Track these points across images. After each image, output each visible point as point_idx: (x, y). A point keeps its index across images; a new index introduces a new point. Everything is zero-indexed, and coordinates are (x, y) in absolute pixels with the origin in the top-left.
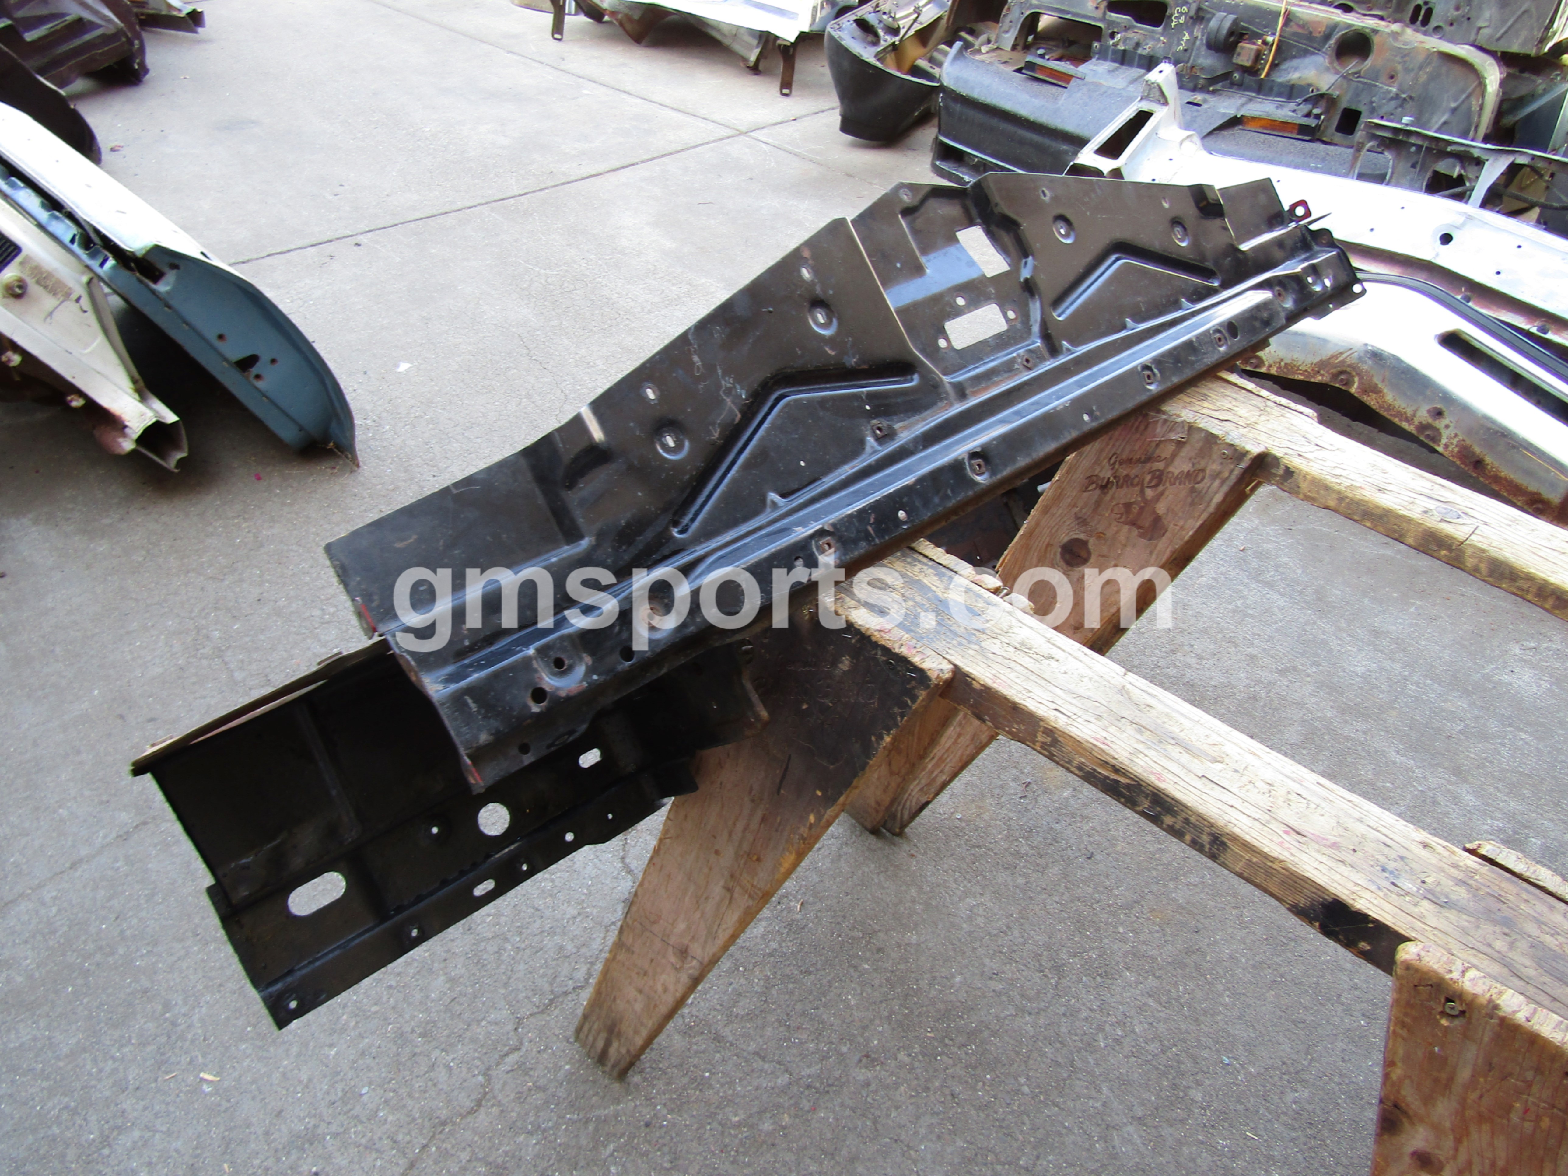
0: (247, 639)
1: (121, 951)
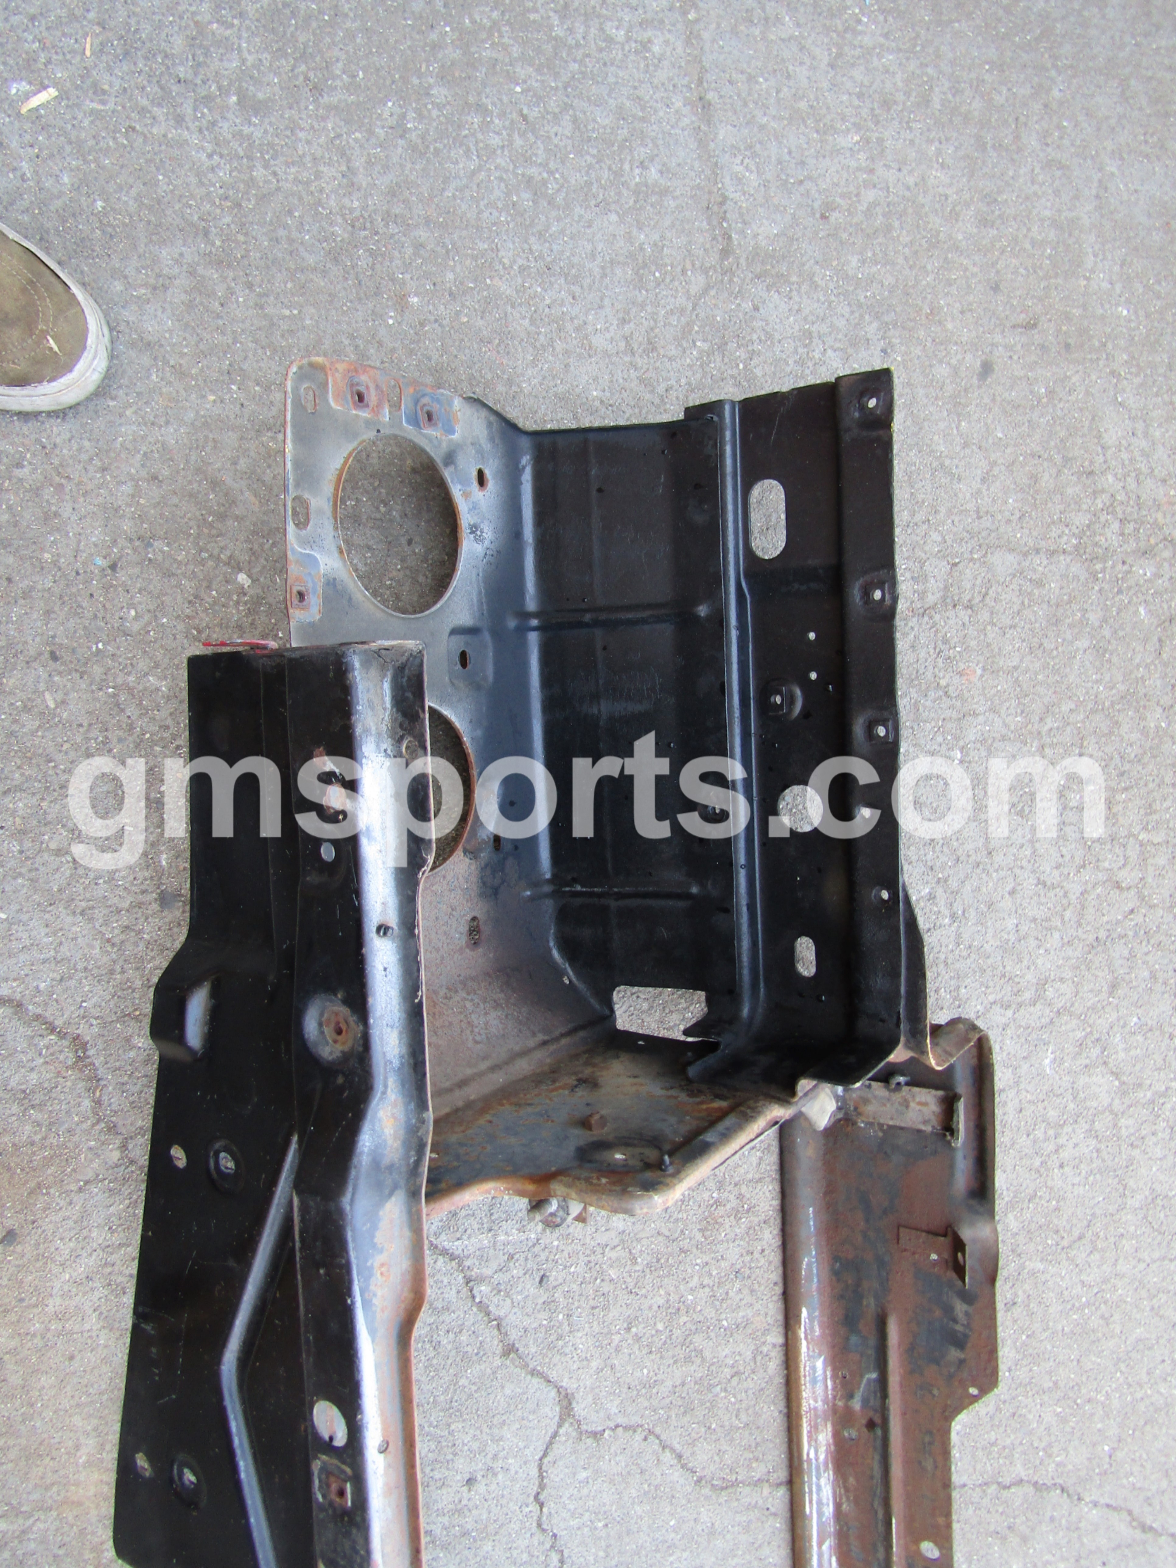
0: (1094, 618)
1: (440, 93)
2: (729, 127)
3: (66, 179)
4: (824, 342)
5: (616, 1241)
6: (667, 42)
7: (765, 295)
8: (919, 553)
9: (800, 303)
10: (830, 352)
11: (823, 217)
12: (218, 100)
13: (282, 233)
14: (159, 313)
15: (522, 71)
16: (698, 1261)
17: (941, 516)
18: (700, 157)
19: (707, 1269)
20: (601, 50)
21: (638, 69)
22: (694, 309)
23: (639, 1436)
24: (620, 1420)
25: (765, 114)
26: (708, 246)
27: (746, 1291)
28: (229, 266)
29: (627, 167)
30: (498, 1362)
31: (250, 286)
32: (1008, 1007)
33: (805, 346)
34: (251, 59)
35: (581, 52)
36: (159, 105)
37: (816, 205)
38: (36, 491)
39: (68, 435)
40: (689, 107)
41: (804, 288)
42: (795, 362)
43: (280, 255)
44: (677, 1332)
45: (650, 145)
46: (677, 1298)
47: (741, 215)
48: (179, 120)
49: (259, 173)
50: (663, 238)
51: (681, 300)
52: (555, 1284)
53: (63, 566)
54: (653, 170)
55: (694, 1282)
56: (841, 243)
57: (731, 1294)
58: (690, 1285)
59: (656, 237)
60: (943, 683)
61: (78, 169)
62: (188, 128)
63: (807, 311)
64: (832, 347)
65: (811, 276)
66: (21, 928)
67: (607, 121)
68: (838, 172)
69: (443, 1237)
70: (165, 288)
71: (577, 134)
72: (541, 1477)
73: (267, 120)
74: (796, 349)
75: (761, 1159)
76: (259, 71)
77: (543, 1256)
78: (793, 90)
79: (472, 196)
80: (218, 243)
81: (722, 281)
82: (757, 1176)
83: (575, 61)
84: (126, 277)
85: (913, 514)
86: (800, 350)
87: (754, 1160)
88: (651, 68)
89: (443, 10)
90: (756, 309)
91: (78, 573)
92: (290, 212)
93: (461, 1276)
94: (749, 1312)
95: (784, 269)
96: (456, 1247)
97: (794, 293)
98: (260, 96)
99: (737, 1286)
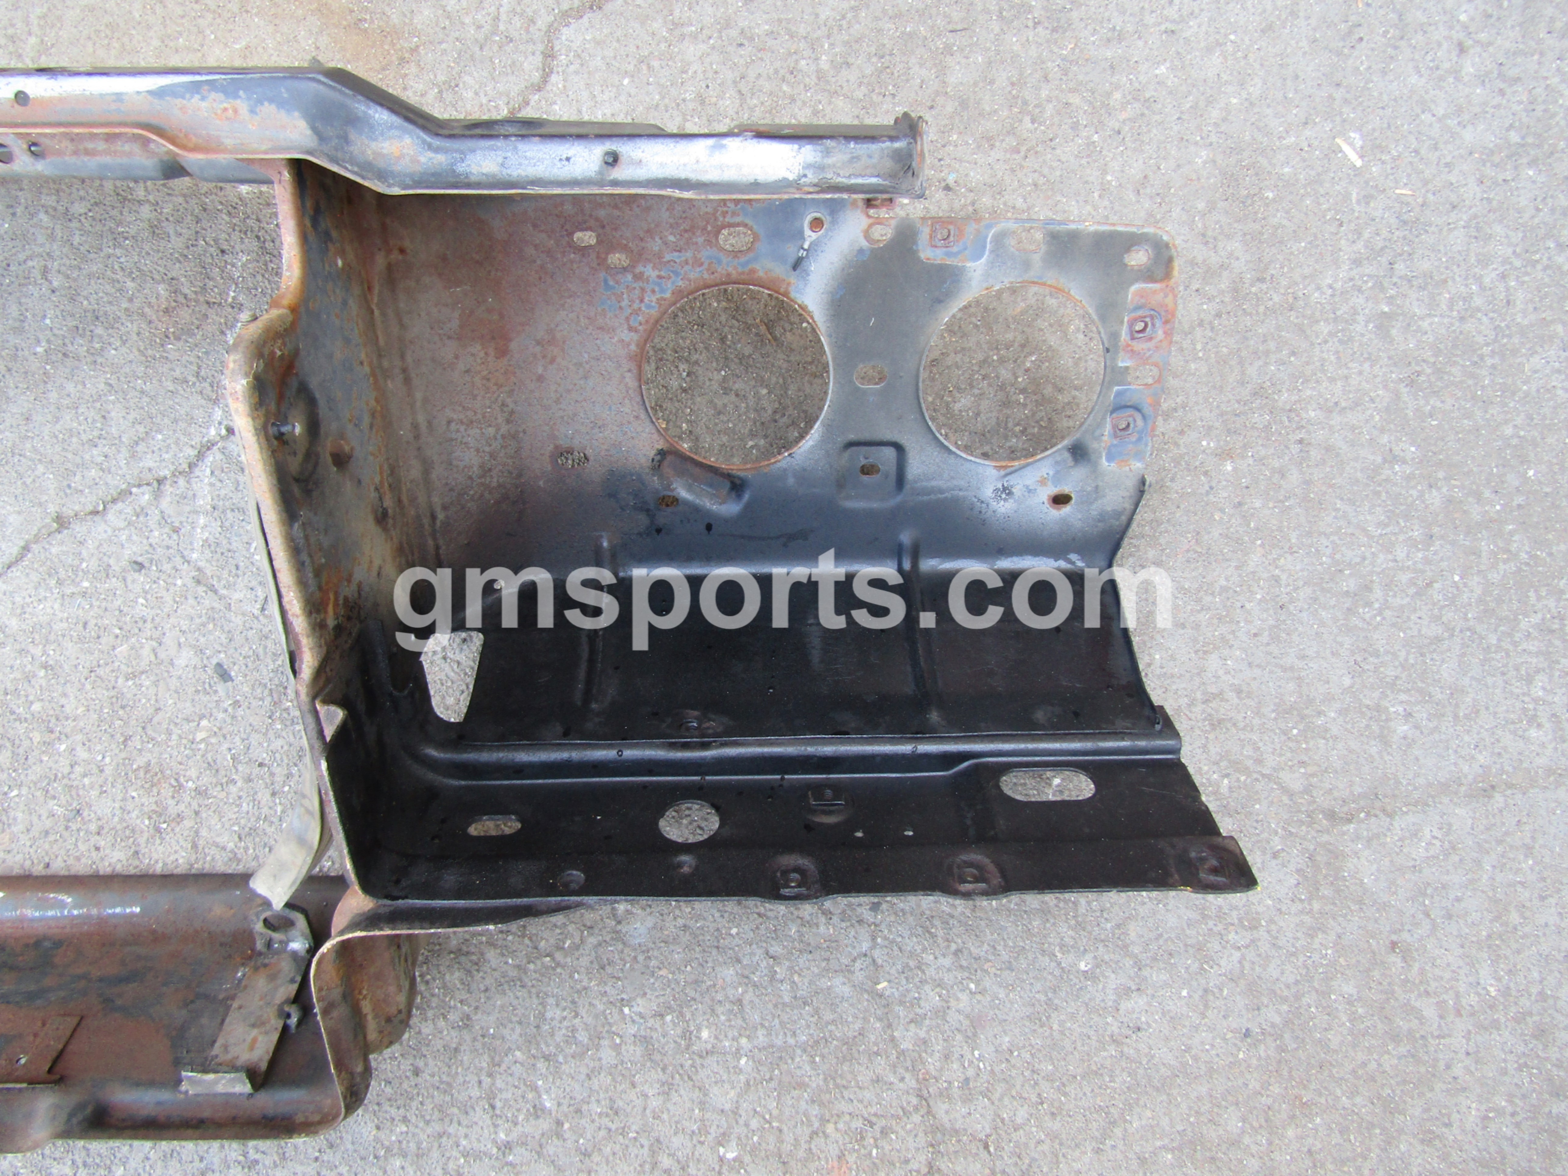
2: (1470, 822)
3: (1286, 170)
4: (1247, 947)
5: (162, 655)
6: (1543, 745)
7: (1292, 867)
8: (1000, 1088)
9: (1290, 914)
10: (1237, 955)
11: (1394, 945)
12: (1382, 296)
13: (1272, 345)
14: (1182, 237)
15: (1475, 581)
16: (108, 760)
17: (1049, 1123)
18: (1430, 785)
19: (95, 770)
20: (1517, 669)
21: (1507, 711)
22: (1263, 775)
25: (1494, 867)
26: (1336, 794)
27: (49, 823)
28: (1235, 299)
29: (1403, 697)
30: (52, 509)
31: (1218, 315)
33: (1240, 920)
34: (1425, 324)
35: (1511, 648)
36: (1366, 247)
37: (1405, 935)
38: (1012, 132)
39: (1064, 160)
40: (1480, 771)
41: (1307, 919)
42: (1220, 907)
43: (1252, 342)
45: (1431, 725)
46: (68, 730)
47: (1377, 836)
48: (1357, 262)
49: (1324, 328)
50: (1335, 738)
51: (1271, 761)
52: (129, 579)
53: (946, 149)
54: (1405, 728)
55: (82, 754)
56: (1368, 970)
57: (51, 803)
58: (79, 748)
59: (1335, 731)
60: (830, 1128)
61: (1297, 180)
62: (1351, 269)
63: (1282, 924)
64: (1243, 957)
65: (1323, 929)
66: (612, 94)
67: (1445, 675)
68: (1448, 965)
69: (219, 456)
70: (1206, 243)
71: (1426, 641)
73: (1373, 336)
74: (1236, 908)
75: (224, 848)
76: (1416, 331)
77: (167, 567)
78: (1528, 904)
79: (1340, 528)
80: (1253, 290)
81: (1299, 811)
82: (201, 843)
83: (1499, 640)
84: (1210, 212)
85: (1049, 1078)
86: (1234, 914)
87: (223, 840)
88: (1512, 727)
89: (1515, 503)
90: (1275, 855)
91: (940, 160)
92: (1293, 353)
93: (167, 473)
94: (19, 828)
95: (1326, 891)
96: (204, 471)
97: (1300, 907)
98: (1394, 332)
99: (60, 811)
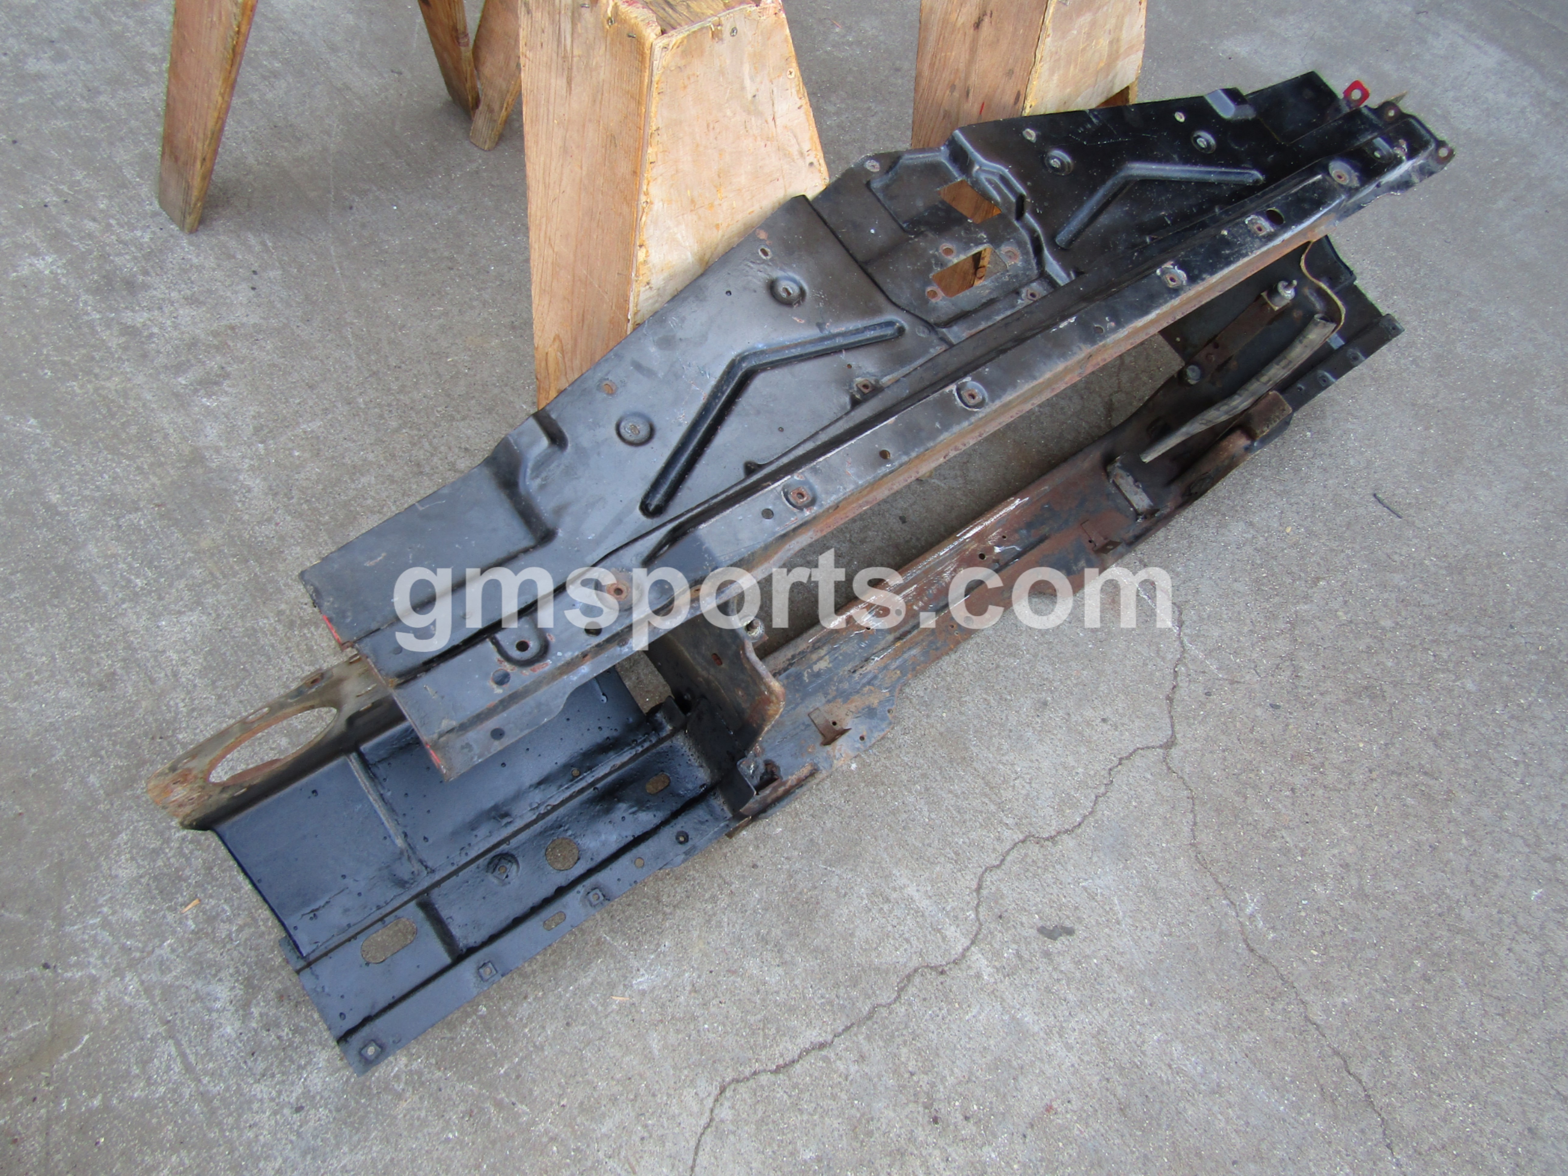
5: (1251, 716)
15: (1519, 420)
23: (1186, 793)
24: (1186, 777)
27: (1290, 801)
32: (1528, 846)
44: (1243, 777)
55: (1271, 769)
57: (1283, 792)
58: (1267, 768)
69: (1186, 638)
71: (1529, 446)
72: (1131, 755)
77: (1216, 687)
79: (1475, 429)
93: (1178, 656)
94: (1284, 811)
96: (1188, 646)
99: (1288, 793)
